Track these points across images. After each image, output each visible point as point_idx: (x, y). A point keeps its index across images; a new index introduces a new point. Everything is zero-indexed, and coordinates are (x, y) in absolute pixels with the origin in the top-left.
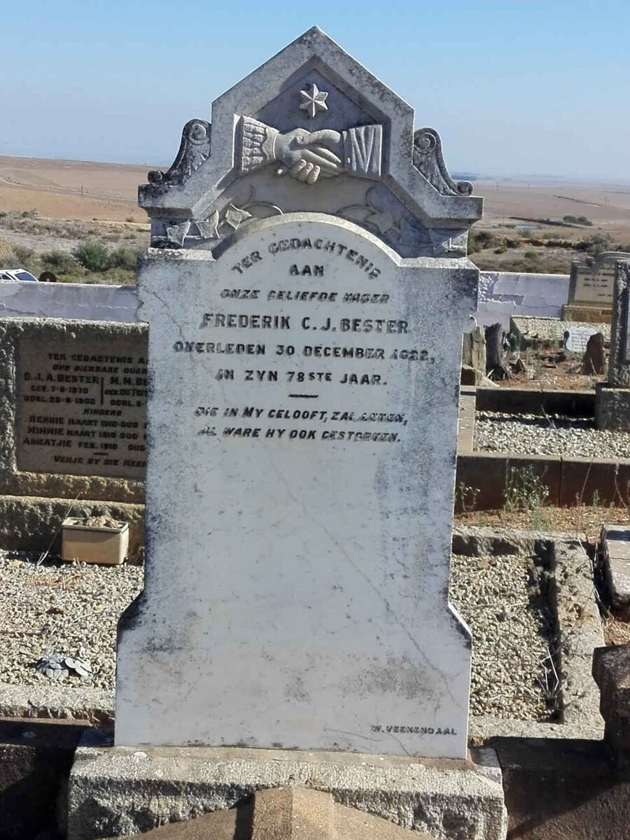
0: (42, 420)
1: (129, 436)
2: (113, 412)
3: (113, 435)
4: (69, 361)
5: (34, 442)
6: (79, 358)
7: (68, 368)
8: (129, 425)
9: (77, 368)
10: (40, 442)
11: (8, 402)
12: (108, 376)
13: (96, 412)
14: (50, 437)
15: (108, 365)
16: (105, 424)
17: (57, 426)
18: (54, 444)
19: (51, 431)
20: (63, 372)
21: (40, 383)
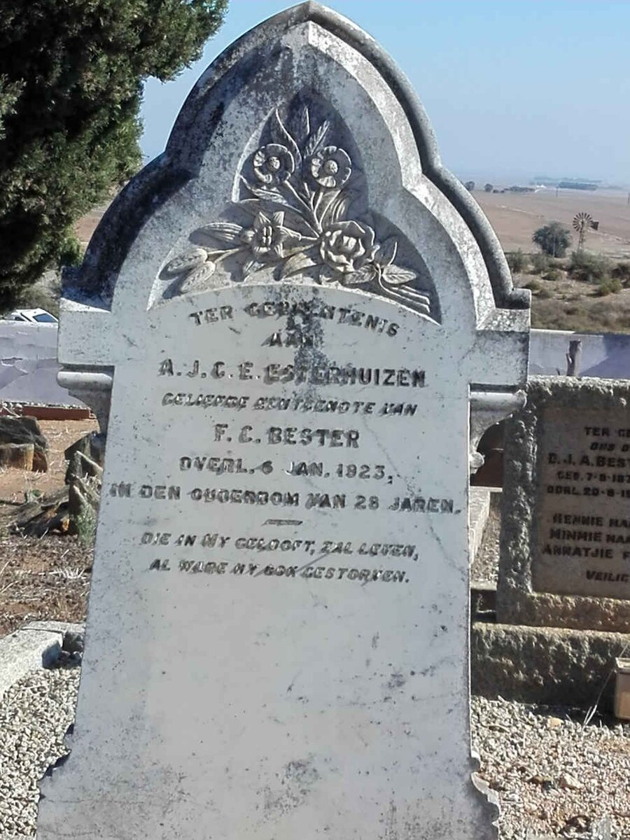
0: (571, 520)
4: (613, 438)
5: (558, 551)
7: (612, 447)
9: (625, 448)
10: (567, 551)
11: (524, 494)
14: (581, 543)
17: (591, 529)
18: (586, 555)
19: (583, 536)
20: (605, 453)
21: (572, 468)
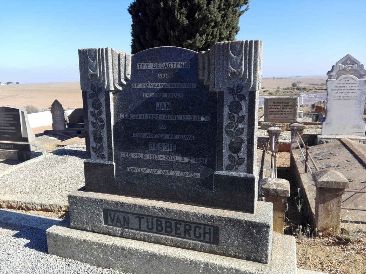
0: (271, 112)
1: (285, 113)
2: (282, 110)
3: (282, 113)
4: (275, 103)
5: (270, 115)
6: (277, 102)
8: (285, 112)
9: (277, 104)
10: (271, 115)
12: (282, 105)
13: (280, 110)
14: (273, 114)
15: (282, 103)
16: (281, 112)
17: (273, 112)
19: (273, 113)
20: (275, 105)
21: (271, 106)
